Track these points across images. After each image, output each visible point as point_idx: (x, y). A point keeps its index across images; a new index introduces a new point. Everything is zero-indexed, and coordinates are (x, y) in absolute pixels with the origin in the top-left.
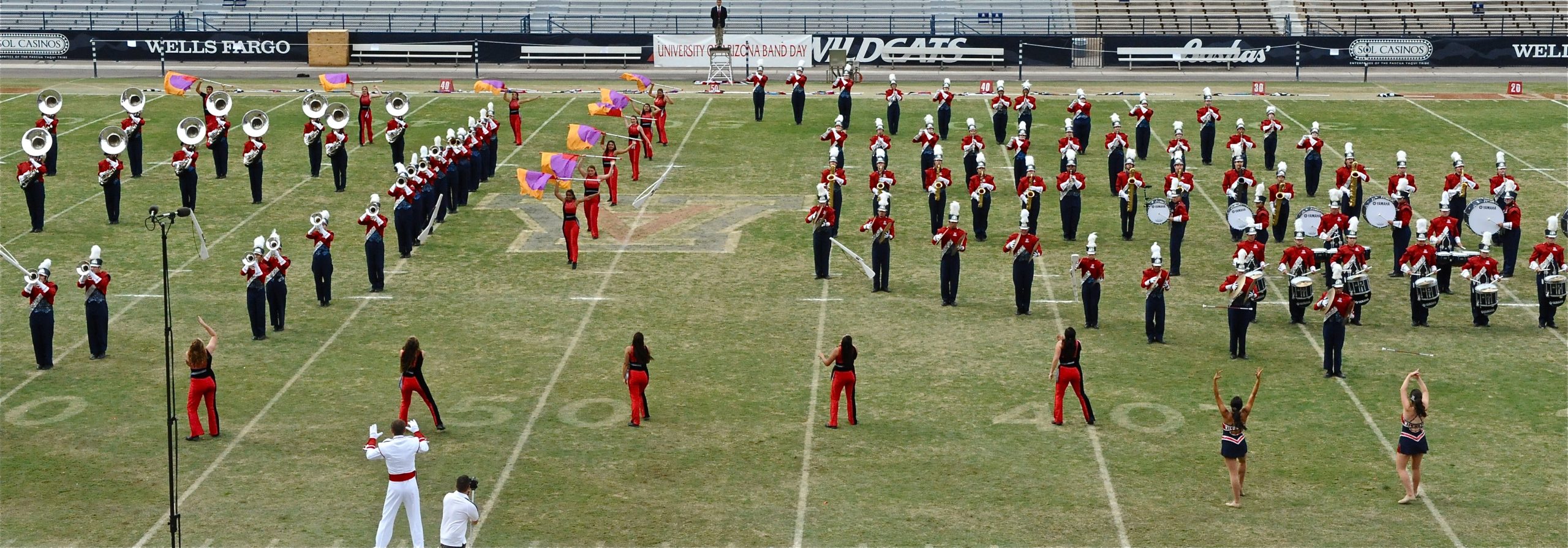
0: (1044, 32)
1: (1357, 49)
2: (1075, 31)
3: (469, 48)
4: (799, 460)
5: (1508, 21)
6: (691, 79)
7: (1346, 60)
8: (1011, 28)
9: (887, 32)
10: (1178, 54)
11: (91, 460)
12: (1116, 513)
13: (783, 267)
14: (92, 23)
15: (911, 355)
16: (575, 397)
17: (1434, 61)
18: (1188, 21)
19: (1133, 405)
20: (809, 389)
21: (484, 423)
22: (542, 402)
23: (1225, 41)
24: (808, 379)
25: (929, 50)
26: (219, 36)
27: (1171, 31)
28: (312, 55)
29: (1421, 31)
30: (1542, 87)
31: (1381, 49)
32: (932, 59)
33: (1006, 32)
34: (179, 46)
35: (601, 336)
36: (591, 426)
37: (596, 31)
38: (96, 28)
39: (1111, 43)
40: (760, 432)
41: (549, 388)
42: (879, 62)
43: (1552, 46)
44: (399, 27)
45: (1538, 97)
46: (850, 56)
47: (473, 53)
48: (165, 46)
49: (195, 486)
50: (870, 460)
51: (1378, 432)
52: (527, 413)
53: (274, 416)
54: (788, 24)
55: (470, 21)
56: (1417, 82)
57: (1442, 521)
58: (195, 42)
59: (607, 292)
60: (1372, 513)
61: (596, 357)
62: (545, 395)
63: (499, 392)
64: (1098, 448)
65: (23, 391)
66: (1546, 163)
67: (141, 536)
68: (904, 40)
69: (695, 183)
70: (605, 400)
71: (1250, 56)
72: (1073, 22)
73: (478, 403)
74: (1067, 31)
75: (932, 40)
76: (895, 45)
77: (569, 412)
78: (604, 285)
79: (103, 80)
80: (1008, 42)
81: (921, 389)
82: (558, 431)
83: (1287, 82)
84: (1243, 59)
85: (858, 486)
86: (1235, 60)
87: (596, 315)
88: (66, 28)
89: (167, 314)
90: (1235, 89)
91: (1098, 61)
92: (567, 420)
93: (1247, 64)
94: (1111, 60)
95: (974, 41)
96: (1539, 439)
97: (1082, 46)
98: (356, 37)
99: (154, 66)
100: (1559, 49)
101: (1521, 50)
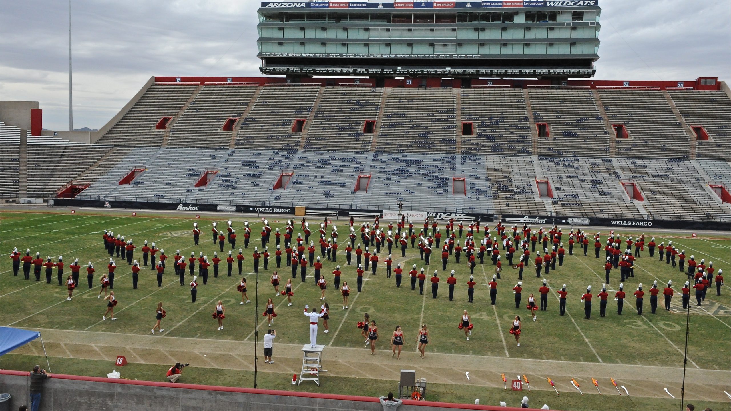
0: (486, 213)
1: (570, 221)
2: (494, 213)
3: (336, 212)
4: (419, 325)
5: (610, 215)
7: (567, 223)
8: (478, 212)
9: (445, 212)
10: (522, 220)
11: (236, 316)
12: (504, 343)
14: (242, 203)
16: (360, 305)
17: (590, 225)
18: (524, 211)
19: (509, 314)
20: (422, 306)
21: (336, 311)
23: (534, 217)
24: (422, 303)
25: (456, 217)
26: (273, 207)
27: (520, 214)
28: (296, 213)
29: (587, 216)
30: (619, 232)
31: (576, 221)
32: (456, 219)
33: (476, 213)
34: (263, 210)
35: (367, 289)
37: (368, 209)
38: (243, 204)
39: (504, 216)
40: (408, 317)
41: (353, 303)
42: (442, 219)
43: (622, 222)
44: (318, 206)
45: (618, 235)
46: (435, 217)
47: (337, 214)
48: (260, 210)
49: (261, 324)
50: (437, 326)
51: (575, 324)
54: (418, 209)
55: (336, 205)
56: (586, 230)
57: (592, 349)
58: (267, 209)
59: (369, 278)
60: (574, 346)
61: (365, 295)
62: (352, 304)
64: (499, 325)
67: (247, 336)
68: (449, 214)
70: (368, 307)
71: (541, 221)
72: (494, 210)
73: (334, 306)
74: (492, 213)
75: (456, 214)
76: (447, 215)
77: (358, 309)
78: (368, 276)
79: (244, 218)
80: (477, 216)
81: (452, 307)
82: (355, 314)
83: (551, 228)
84: (539, 222)
85: (434, 333)
86: (537, 222)
87: (366, 284)
88: (236, 204)
89: (257, 278)
90: (537, 230)
91: (500, 221)
92: (357, 311)
93: (540, 223)
94: (504, 221)
95: (468, 215)
96: (619, 328)
97: (496, 217)
98: (307, 209)
99: (257, 215)
100: (623, 223)
101: (613, 223)
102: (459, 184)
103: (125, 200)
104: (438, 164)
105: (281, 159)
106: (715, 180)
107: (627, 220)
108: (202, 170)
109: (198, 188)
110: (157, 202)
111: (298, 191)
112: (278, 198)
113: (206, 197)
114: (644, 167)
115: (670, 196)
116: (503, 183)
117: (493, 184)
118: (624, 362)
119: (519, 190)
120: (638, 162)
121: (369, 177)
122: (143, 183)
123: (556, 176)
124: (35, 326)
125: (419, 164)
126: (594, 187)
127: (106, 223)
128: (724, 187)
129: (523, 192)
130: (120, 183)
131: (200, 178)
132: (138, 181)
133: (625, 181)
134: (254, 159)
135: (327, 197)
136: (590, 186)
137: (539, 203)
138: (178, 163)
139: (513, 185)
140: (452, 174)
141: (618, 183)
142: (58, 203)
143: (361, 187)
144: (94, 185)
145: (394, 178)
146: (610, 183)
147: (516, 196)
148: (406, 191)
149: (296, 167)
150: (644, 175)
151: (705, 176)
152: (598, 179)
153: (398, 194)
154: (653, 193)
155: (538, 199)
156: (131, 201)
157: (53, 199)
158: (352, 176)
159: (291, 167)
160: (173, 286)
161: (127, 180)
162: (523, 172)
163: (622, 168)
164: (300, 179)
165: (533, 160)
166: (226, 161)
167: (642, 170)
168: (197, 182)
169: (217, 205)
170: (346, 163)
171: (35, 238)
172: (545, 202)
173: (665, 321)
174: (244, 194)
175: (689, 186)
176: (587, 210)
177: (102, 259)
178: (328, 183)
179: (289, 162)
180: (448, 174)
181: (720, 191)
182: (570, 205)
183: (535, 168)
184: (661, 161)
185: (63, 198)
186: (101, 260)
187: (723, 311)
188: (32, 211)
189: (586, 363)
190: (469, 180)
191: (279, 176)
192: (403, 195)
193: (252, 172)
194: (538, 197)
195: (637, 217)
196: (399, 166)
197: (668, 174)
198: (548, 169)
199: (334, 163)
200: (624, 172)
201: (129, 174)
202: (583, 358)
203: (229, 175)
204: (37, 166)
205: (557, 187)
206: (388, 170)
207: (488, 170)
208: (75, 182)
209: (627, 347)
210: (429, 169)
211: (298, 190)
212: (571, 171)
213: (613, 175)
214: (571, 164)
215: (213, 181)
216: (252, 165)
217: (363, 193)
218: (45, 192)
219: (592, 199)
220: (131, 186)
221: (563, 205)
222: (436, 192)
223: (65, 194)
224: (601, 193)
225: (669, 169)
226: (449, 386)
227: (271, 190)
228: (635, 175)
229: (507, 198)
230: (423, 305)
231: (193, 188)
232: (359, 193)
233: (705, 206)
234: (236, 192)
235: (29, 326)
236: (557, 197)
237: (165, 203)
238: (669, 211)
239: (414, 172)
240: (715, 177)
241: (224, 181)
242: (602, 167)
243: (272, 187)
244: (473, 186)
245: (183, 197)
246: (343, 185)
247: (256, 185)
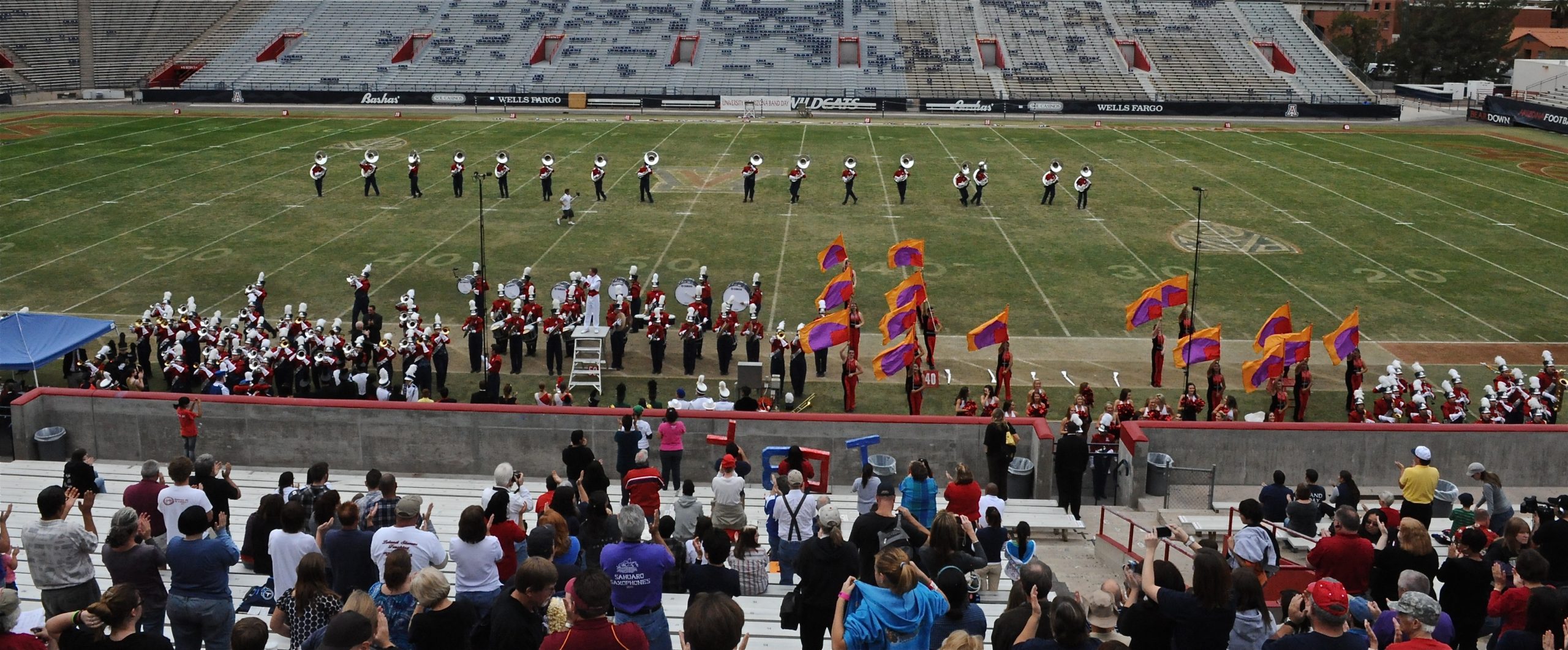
0: (895, 96)
1: (1031, 106)
2: (907, 96)
3: (639, 101)
5: (1096, 94)
6: (736, 116)
7: (1026, 111)
8: (880, 94)
9: (824, 95)
10: (952, 107)
13: (772, 200)
14: (476, 89)
15: (827, 240)
16: (676, 258)
17: (1064, 111)
18: (958, 92)
22: (660, 260)
23: (974, 101)
25: (843, 104)
26: (530, 95)
27: (950, 96)
28: (570, 104)
29: (1059, 98)
30: (1111, 124)
31: (1041, 106)
32: (844, 108)
33: (878, 96)
34: (513, 99)
35: (689, 230)
36: (681, 270)
37: (693, 93)
38: (477, 92)
39: (924, 101)
41: (663, 253)
42: (821, 109)
43: (1115, 105)
44: (609, 91)
45: (1107, 128)
46: (807, 106)
47: (641, 103)
48: (507, 99)
52: (654, 264)
53: (541, 265)
54: (780, 92)
55: (640, 89)
56: (1056, 121)
57: (1056, 314)
58: (520, 98)
59: (692, 211)
60: (1033, 311)
61: (685, 240)
62: (663, 257)
63: (641, 255)
65: (434, 251)
66: (1110, 157)
68: (832, 99)
69: (735, 162)
70: (689, 259)
71: (985, 108)
72: (907, 92)
74: (905, 96)
75: (844, 99)
76: (828, 101)
77: (672, 264)
78: (691, 208)
79: (479, 114)
80: (878, 100)
82: (667, 272)
83: (1001, 120)
84: (982, 109)
86: (978, 109)
87: (687, 221)
88: (464, 91)
90: (976, 122)
91: (918, 109)
92: (670, 268)
93: (982, 112)
94: (923, 109)
95: (863, 100)
96: (1100, 279)
97: (911, 102)
98: (589, 96)
99: (502, 108)
100: (1117, 107)
101: (1101, 107)
102: (849, 49)
103: (269, 89)
104: (813, 14)
105: (542, 10)
106: (1264, 35)
107: (1123, 103)
108: (403, 33)
109: (397, 65)
110: (326, 90)
111: (573, 66)
112: (539, 78)
113: (413, 80)
114: (1152, 14)
115: (1192, 61)
116: (922, 45)
117: (906, 48)
118: (1102, 334)
119: (950, 57)
120: (1143, 8)
121: (697, 38)
122: (299, 58)
123: (1010, 32)
124: (112, 311)
125: (781, 16)
126: (1072, 49)
127: (234, 130)
128: (1276, 45)
129: (956, 59)
130: (259, 59)
131: (400, 47)
132: (291, 54)
133: (1122, 38)
134: (494, 11)
135: (624, 75)
136: (1066, 47)
137: (982, 77)
138: (360, 21)
139: (940, 48)
140: (837, 30)
141: (1109, 41)
142: (150, 97)
143: (682, 57)
144: (214, 63)
145: (738, 40)
146: (1097, 41)
147: (944, 66)
148: (759, 61)
149: (569, 24)
150: (1152, 28)
151: (1248, 28)
152: (1078, 35)
153: (745, 66)
154: (1166, 58)
155: (980, 71)
156: (279, 89)
157: (141, 91)
158: (666, 38)
159: (561, 25)
160: (353, 236)
161: (271, 54)
162: (956, 25)
163: (1116, 16)
164: (577, 46)
165: (972, 5)
166: (446, 16)
167: (1149, 21)
168: (395, 54)
169: (432, 94)
170: (656, 16)
171: (109, 158)
172: (992, 76)
173: (1173, 265)
174: (478, 73)
175: (1222, 45)
176: (1060, 87)
177: (227, 191)
178: (625, 50)
179: (557, 16)
180: (830, 31)
181: (1270, 52)
182: (1032, 80)
183: (976, 19)
184: (1179, 5)
185: (158, 88)
186: (226, 194)
187: (1264, 246)
188: (104, 112)
189: (1045, 338)
190: (865, 42)
191: (540, 41)
192: (755, 69)
193: (492, 34)
194: (979, 67)
195: (1139, 98)
196: (746, 19)
197: (1190, 25)
198: (998, 21)
199: (634, 16)
200: (1120, 23)
201: (274, 42)
202: (1040, 330)
203: (451, 41)
204: (110, 32)
205: (1011, 49)
206: (727, 26)
207: (898, 24)
208: (179, 60)
209: (1110, 309)
210: (798, 24)
211: (573, 64)
212: (1034, 24)
213: (1102, 29)
214: (1035, 11)
215: (423, 52)
216: (491, 21)
217: (686, 67)
218: (127, 77)
219: (1068, 69)
220: (278, 64)
221: (1021, 80)
222: (810, 62)
223: (162, 80)
224: (1083, 59)
225: (1193, 17)
226: (820, 386)
227: (526, 65)
228: (1139, 28)
229: (929, 70)
230: (783, 253)
231: (388, 64)
232: (677, 66)
233: (1246, 77)
234: (464, 69)
235: (100, 311)
236: (1011, 67)
237: (340, 92)
238: (1191, 88)
239: (773, 29)
240: (1264, 29)
241: (444, 51)
242: (1085, 16)
243: (528, 62)
244: (871, 51)
245: (371, 81)
246: (651, 53)
247: (501, 57)
